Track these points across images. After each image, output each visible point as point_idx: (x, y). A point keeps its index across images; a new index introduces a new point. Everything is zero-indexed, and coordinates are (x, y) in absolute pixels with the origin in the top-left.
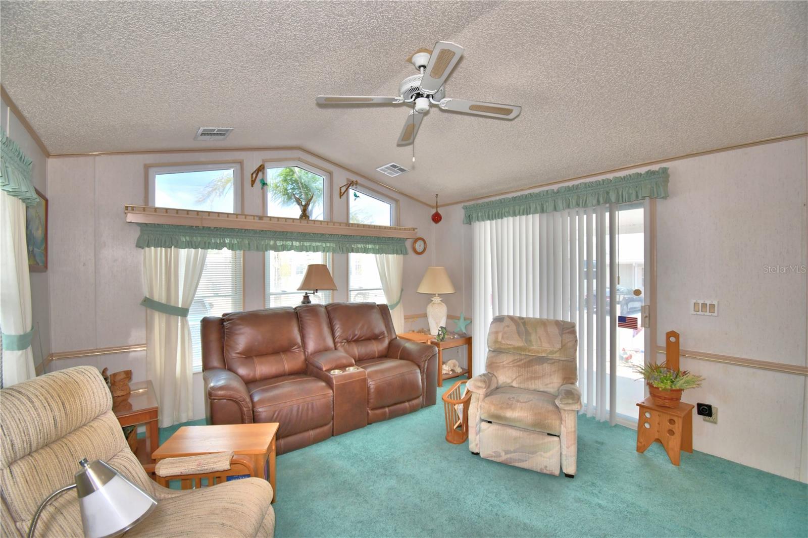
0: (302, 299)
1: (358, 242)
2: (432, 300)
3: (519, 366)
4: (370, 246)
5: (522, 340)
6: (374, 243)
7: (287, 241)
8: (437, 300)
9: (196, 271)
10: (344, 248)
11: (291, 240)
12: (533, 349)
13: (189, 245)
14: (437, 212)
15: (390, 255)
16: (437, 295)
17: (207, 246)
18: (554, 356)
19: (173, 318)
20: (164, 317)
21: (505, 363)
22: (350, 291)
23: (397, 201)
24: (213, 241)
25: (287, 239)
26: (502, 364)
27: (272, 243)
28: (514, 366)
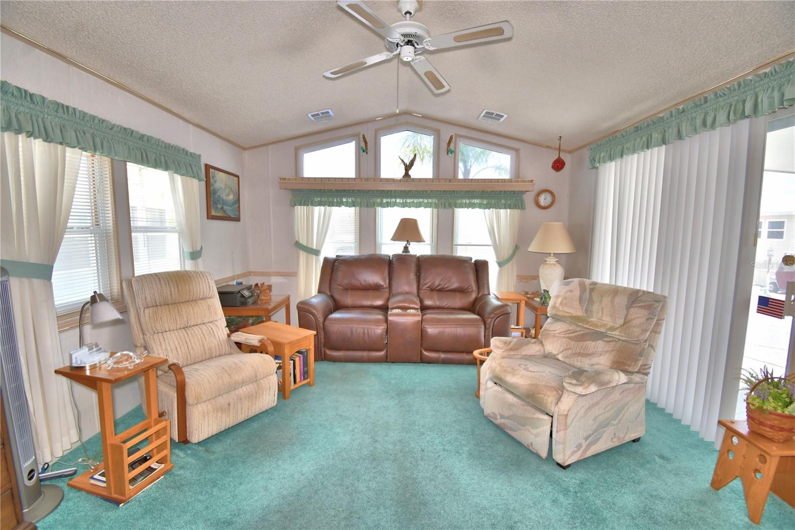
0: (402, 249)
1: (463, 198)
2: (546, 261)
3: (570, 338)
4: (477, 201)
5: (582, 310)
6: (482, 198)
7: (392, 198)
8: (552, 260)
9: (326, 221)
10: (447, 204)
11: (396, 197)
12: (592, 321)
13: (320, 204)
14: (559, 157)
15: (502, 210)
16: (552, 255)
17: (331, 204)
18: (613, 333)
19: (310, 255)
20: (305, 253)
21: (556, 332)
22: (455, 245)
23: (517, 150)
24: (335, 200)
25: (391, 197)
26: (553, 332)
27: (379, 200)
28: (564, 337)
